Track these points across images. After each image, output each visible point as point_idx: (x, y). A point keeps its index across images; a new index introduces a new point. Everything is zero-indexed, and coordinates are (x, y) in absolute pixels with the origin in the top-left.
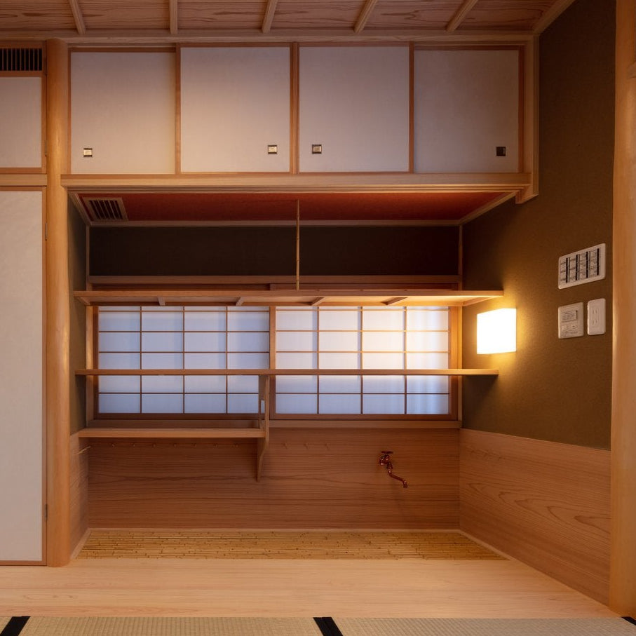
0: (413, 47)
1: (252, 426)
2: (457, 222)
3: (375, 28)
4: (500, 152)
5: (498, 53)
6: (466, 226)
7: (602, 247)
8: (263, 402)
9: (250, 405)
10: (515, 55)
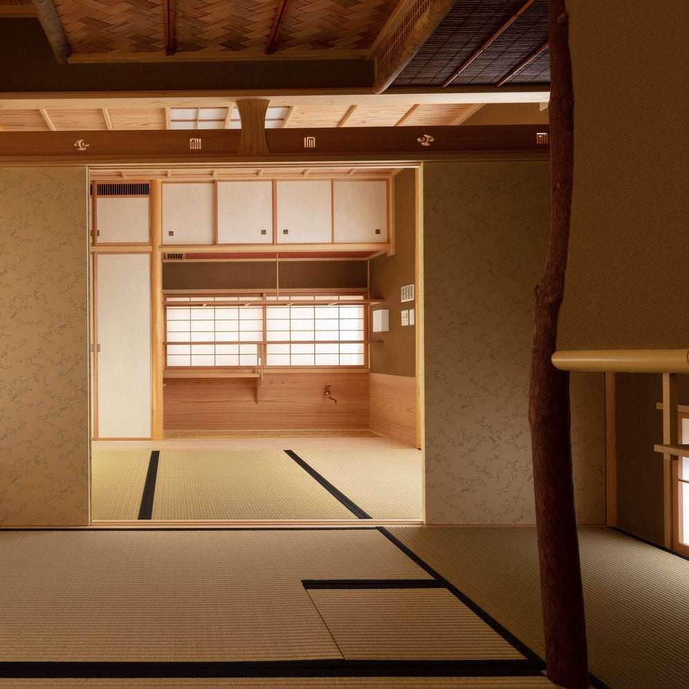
0: (332, 181)
1: (254, 372)
2: (366, 259)
3: (313, 174)
4: (378, 232)
5: (377, 182)
6: (371, 261)
7: (413, 285)
8: (260, 359)
9: (253, 361)
10: (385, 182)
